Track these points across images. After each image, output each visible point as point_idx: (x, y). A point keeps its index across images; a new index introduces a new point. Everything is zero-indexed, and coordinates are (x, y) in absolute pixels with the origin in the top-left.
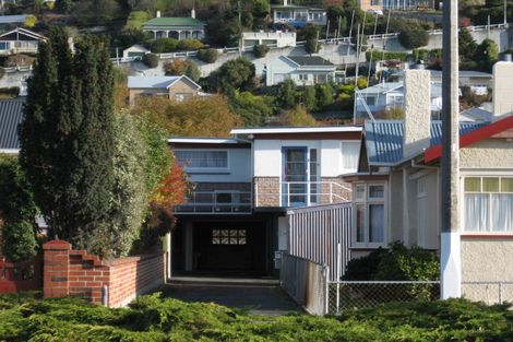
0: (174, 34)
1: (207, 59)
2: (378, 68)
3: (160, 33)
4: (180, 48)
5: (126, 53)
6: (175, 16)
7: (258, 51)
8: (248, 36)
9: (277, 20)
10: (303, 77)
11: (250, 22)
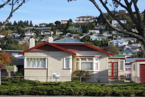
0: (76, 31)
1: (82, 35)
2: (114, 37)
3: (74, 30)
4: (77, 33)
5: (67, 34)
6: (77, 27)
7: (92, 34)
8: (90, 31)
9: (96, 28)
10: (99, 39)
11: (91, 28)
